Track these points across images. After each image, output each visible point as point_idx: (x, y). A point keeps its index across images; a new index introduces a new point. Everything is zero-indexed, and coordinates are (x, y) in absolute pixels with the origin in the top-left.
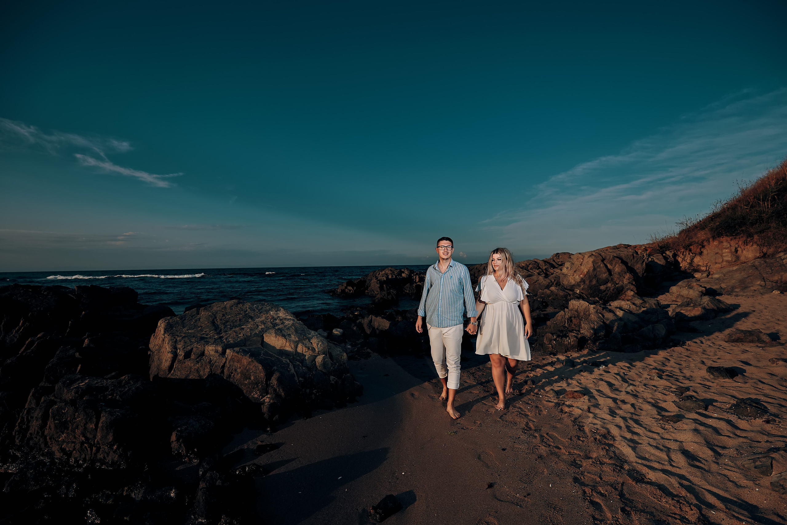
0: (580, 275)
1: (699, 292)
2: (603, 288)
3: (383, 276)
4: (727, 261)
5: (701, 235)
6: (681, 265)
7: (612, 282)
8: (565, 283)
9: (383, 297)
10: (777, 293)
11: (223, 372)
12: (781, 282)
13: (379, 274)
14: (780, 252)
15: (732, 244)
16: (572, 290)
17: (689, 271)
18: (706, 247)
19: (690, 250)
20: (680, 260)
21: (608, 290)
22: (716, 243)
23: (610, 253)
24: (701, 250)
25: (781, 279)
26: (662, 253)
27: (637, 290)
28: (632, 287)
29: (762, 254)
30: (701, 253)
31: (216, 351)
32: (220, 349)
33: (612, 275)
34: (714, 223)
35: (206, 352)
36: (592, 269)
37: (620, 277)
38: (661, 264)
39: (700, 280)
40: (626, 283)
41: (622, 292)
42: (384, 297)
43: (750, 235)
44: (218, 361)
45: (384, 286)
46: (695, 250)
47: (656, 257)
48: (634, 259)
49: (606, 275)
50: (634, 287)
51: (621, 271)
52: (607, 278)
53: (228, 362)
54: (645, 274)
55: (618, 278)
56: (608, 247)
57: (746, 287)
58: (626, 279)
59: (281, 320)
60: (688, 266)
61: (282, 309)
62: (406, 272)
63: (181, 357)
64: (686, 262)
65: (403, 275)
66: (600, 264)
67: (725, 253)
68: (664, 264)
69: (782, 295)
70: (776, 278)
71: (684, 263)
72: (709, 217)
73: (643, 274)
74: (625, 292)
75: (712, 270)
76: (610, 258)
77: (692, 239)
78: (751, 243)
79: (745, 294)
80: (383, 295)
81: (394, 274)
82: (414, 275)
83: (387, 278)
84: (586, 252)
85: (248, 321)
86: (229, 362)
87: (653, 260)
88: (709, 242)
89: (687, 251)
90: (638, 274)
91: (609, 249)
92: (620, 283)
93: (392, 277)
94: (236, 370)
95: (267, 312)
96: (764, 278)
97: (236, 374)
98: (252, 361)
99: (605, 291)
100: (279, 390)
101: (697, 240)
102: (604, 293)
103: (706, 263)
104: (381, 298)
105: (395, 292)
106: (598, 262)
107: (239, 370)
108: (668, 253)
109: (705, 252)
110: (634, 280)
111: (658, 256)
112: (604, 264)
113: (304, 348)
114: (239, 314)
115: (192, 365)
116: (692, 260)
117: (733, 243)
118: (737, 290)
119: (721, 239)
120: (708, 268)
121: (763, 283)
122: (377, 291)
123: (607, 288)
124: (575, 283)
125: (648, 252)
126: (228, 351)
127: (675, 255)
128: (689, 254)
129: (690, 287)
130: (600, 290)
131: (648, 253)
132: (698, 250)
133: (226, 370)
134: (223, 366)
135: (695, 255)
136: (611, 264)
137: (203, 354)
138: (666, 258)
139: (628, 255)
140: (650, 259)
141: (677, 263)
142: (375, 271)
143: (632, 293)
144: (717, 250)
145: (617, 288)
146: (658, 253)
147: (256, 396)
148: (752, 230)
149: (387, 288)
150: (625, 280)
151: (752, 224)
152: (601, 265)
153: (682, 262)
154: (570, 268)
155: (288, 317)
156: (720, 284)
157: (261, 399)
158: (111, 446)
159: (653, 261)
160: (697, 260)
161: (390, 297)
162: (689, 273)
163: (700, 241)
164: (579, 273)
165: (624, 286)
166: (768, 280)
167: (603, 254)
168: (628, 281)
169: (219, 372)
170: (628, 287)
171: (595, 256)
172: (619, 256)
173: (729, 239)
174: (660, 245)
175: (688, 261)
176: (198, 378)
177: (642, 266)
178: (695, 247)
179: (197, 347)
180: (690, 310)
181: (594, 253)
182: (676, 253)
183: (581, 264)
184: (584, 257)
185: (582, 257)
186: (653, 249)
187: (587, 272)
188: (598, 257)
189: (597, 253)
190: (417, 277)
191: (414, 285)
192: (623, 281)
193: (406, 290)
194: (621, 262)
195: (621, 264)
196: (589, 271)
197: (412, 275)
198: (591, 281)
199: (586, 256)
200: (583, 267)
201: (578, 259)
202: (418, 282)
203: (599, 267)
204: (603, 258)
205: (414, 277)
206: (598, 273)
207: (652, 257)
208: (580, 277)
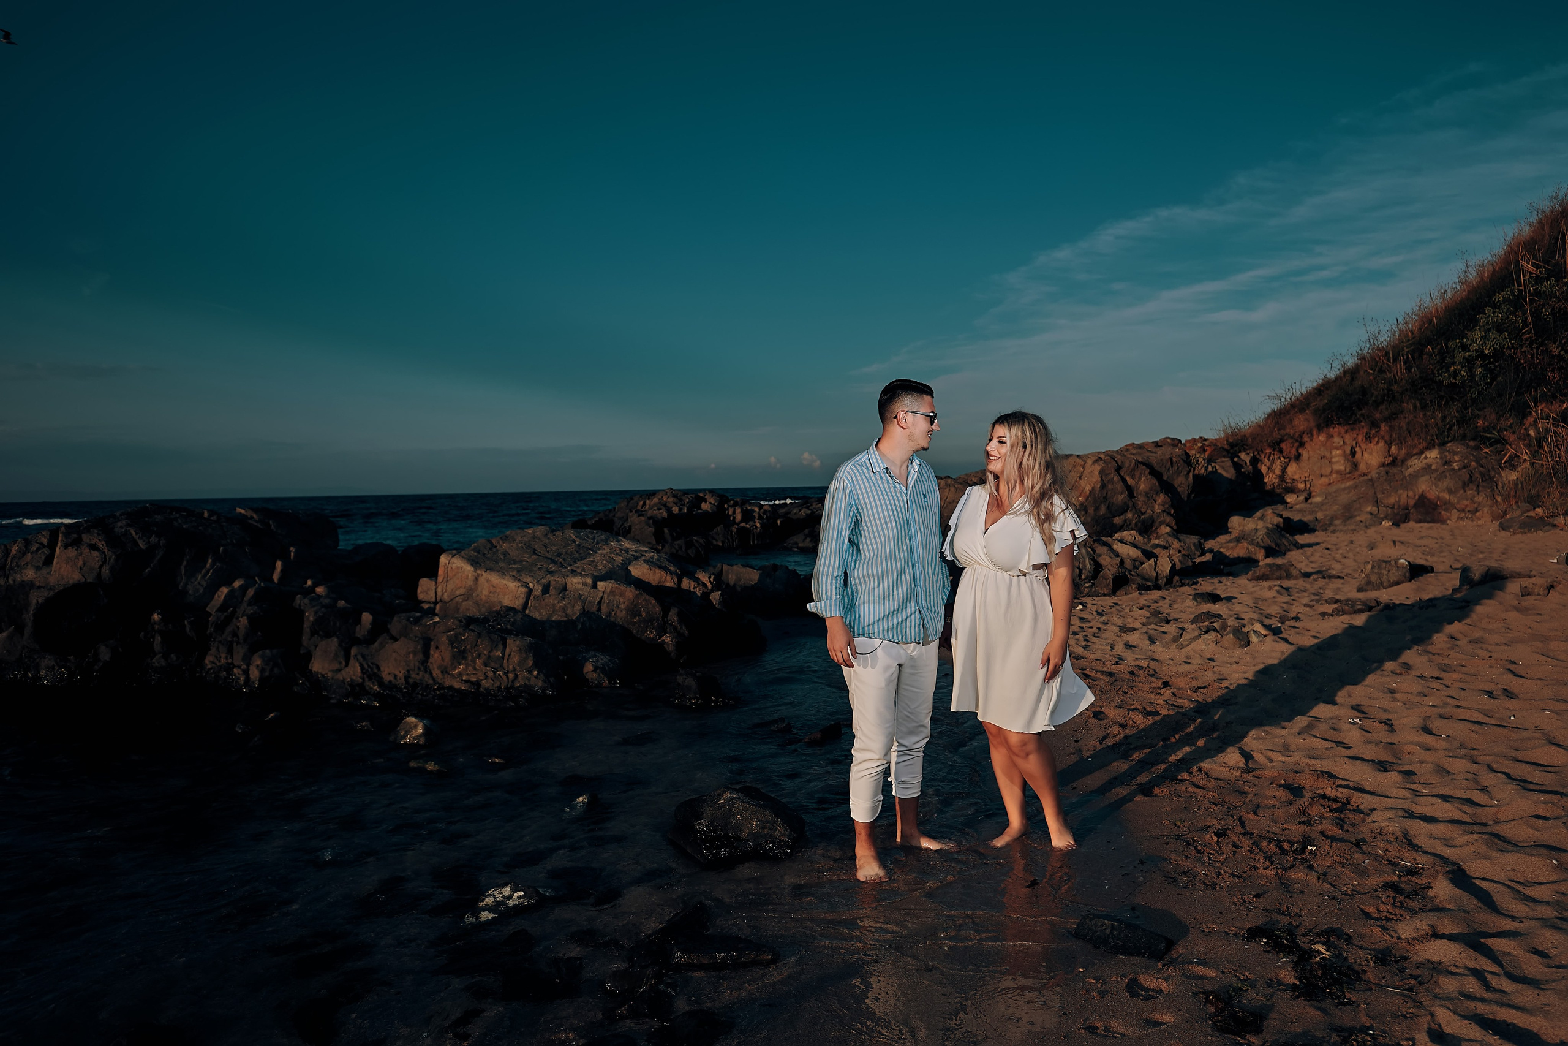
0: (1078, 497)
1: (1273, 525)
2: (1117, 520)
3: (659, 509)
4: (1339, 472)
5: (1301, 422)
6: (1266, 480)
7: (1134, 510)
9: (677, 551)
10: (1387, 524)
11: (599, 609)
12: (1399, 506)
13: (644, 504)
14: (1414, 455)
15: (1346, 441)
17: (1278, 491)
18: (1307, 446)
19: (1281, 451)
20: (1264, 469)
22: (1322, 438)
23: (1132, 457)
24: (1298, 451)
25: (1399, 501)
26: (1233, 455)
27: (1176, 523)
28: (1168, 519)
29: (1389, 460)
30: (1298, 457)
31: (585, 584)
32: (589, 581)
33: (1134, 497)
34: (1321, 400)
35: (569, 586)
36: (1099, 486)
37: (1148, 500)
38: (1227, 478)
39: (1292, 508)
40: (1159, 511)
41: (1151, 528)
42: (680, 552)
43: (1374, 424)
44: (591, 596)
45: (666, 530)
46: (1288, 450)
47: (1222, 464)
48: (1172, 467)
49: (1123, 496)
50: (1172, 518)
51: (1151, 489)
52: (1125, 503)
53: (606, 596)
54: (1193, 495)
55: (1144, 501)
56: (1131, 445)
57: (1351, 517)
58: (1159, 504)
59: (636, 552)
60: (1277, 480)
61: (623, 540)
62: (711, 500)
63: (537, 593)
64: (1274, 473)
65: (705, 506)
66: (1112, 475)
67: (1336, 456)
68: (1233, 478)
69: (1394, 528)
70: (1392, 500)
71: (1271, 475)
72: (1314, 389)
73: (1189, 495)
74: (1156, 528)
75: (1316, 490)
76: (1131, 465)
77: (1284, 429)
78: (1376, 439)
79: (1346, 528)
80: (677, 547)
81: (683, 505)
82: (729, 506)
83: (669, 510)
84: (1089, 454)
85: (589, 553)
86: (608, 596)
87: (1213, 469)
88: (1312, 435)
89: (1276, 453)
90: (1180, 496)
92: (1148, 511)
93: (680, 510)
94: (618, 606)
95: (606, 542)
96: (1377, 501)
97: (618, 611)
98: (641, 594)
100: (681, 628)
101: (1292, 432)
103: (1306, 475)
105: (701, 541)
106: (1109, 473)
107: (622, 606)
108: (1243, 455)
109: (1305, 454)
110: (1172, 506)
111: (1223, 462)
112: (1120, 475)
113: (692, 583)
114: (569, 545)
115: (556, 602)
116: (1284, 470)
117: (1348, 438)
118: (1337, 522)
119: (1331, 430)
120: (1308, 486)
121: (1375, 509)
123: (1125, 521)
125: (1207, 453)
126: (599, 583)
127: (1255, 461)
128: (1279, 458)
129: (1262, 518)
130: (1114, 525)
131: (1207, 456)
132: (1294, 452)
133: (604, 608)
134: (600, 602)
135: (1289, 461)
136: (1133, 477)
137: (565, 589)
138: (1237, 466)
139: (1162, 460)
140: (1210, 469)
141: (1259, 476)
142: (632, 501)
143: (1168, 529)
144: (1323, 452)
145: (1143, 520)
146: (1224, 457)
147: (652, 636)
148: (1378, 415)
149: (671, 533)
150: (1156, 506)
151: (1377, 404)
152: (1116, 479)
153: (1268, 473)
155: (641, 548)
156: (1316, 512)
157: (659, 639)
158: (531, 672)
159: (1215, 472)
160: (1292, 469)
162: (1279, 495)
163: (1297, 435)
164: (1076, 493)
165: (1155, 517)
166: (1382, 503)
167: (1119, 458)
168: (1162, 507)
169: (595, 609)
170: (1162, 518)
171: (1104, 461)
172: (1148, 462)
173: (1343, 430)
174: (1231, 441)
175: (1278, 472)
176: (565, 619)
177: (1187, 479)
178: (1288, 445)
179: (555, 580)
180: (1232, 548)
181: (1103, 456)
182: (1258, 457)
183: (1080, 477)
184: (1085, 462)
185: (1083, 463)
186: (1215, 449)
187: (1090, 492)
188: (1110, 463)
189: (1109, 455)
190: (738, 510)
191: (734, 529)
192: (1153, 507)
193: (717, 541)
194: (1150, 473)
195: (1149, 477)
196: (1093, 488)
197: (726, 506)
198: (1097, 509)
199: (1089, 462)
200: (1082, 483)
201: (1074, 466)
202: (742, 522)
203: (1111, 481)
204: (1117, 464)
205: (731, 511)
206: (1109, 493)
207: (1213, 464)
208: (1079, 500)
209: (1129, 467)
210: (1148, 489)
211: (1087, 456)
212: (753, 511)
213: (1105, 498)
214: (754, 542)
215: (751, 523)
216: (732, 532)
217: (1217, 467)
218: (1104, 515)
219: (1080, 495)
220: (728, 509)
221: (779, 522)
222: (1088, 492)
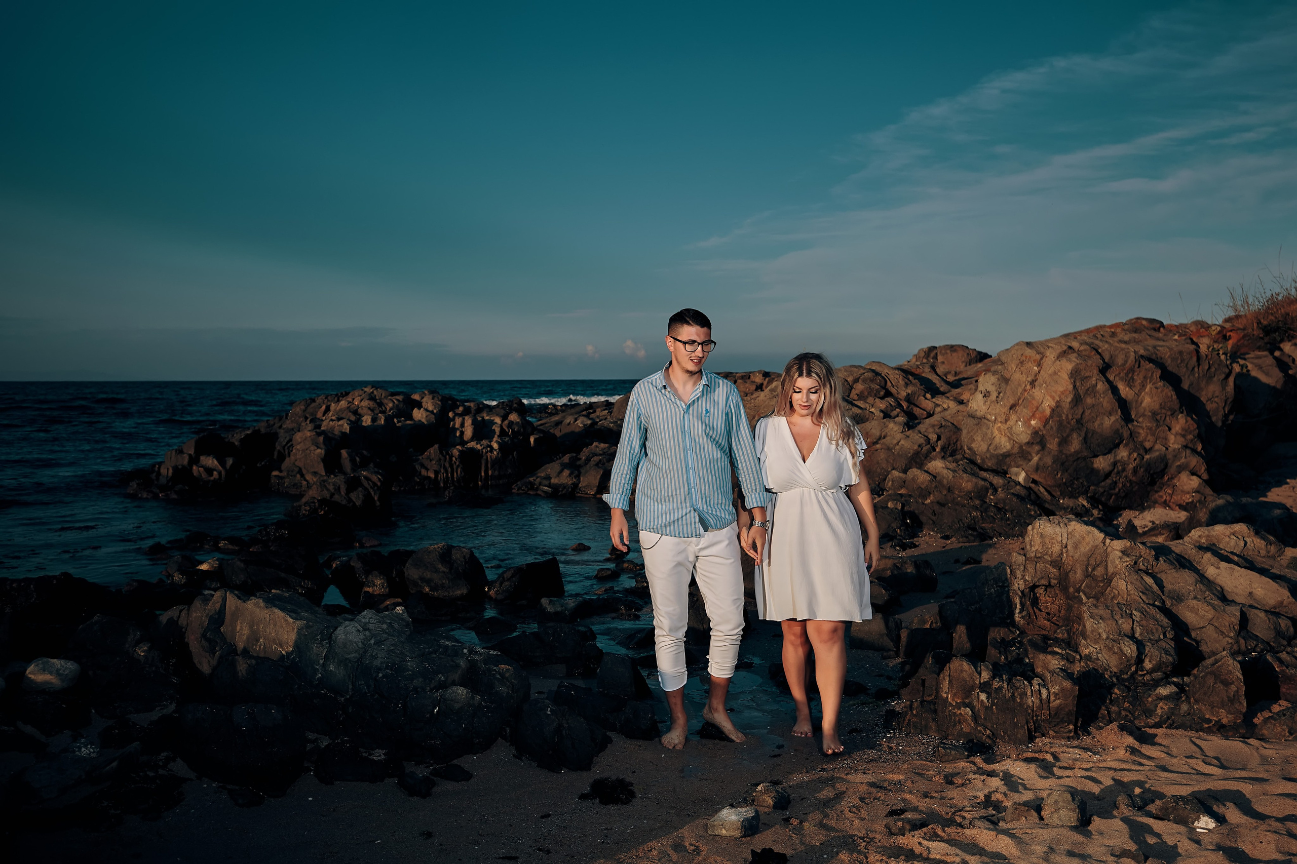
0: (1029, 420)
2: (1101, 463)
3: (339, 419)
7: (1131, 445)
8: (980, 446)
9: (332, 495)
13: (328, 409)
16: (1003, 473)
21: (1118, 473)
23: (1123, 346)
26: (1273, 347)
27: (1208, 470)
28: (1194, 461)
33: (1132, 421)
36: (1069, 399)
37: (1158, 426)
38: (1268, 386)
40: (1176, 446)
41: (1163, 477)
42: (337, 498)
45: (344, 453)
47: (1256, 361)
48: (1199, 365)
49: (1113, 419)
50: (1201, 460)
51: (1162, 407)
52: (1118, 430)
54: (1231, 417)
55: (1150, 429)
56: (1117, 325)
58: (1176, 434)
62: (429, 403)
65: (418, 415)
66: (1094, 380)
68: (1279, 386)
73: (1226, 416)
74: (1172, 478)
76: (1126, 362)
80: (331, 488)
81: (383, 412)
83: (357, 421)
84: (1047, 341)
87: (1245, 370)
90: (1210, 418)
91: (1119, 330)
92: (1157, 446)
93: (374, 420)
99: (1108, 475)
102: (1104, 480)
104: (323, 502)
105: (374, 478)
106: (1087, 374)
108: (1287, 347)
110: (1199, 437)
111: (1259, 357)
112: (1108, 381)
122: (315, 473)
123: (1115, 464)
124: (1013, 448)
125: (1230, 343)
130: (1094, 472)
131: (1229, 347)
136: (1130, 383)
138: (1283, 365)
139: (1181, 353)
142: (313, 401)
143: (1195, 482)
145: (1149, 463)
146: (1259, 348)
149: (352, 460)
150: (1172, 438)
152: (1100, 386)
154: (994, 395)
159: (1247, 376)
161: (357, 497)
164: (1026, 412)
165: (1170, 456)
167: (1104, 347)
168: (1181, 440)
170: (1183, 460)
171: (1079, 354)
172: (1154, 357)
174: (1265, 323)
177: (1224, 389)
181: (1075, 345)
183: (1033, 383)
184: (1043, 356)
185: (1038, 357)
186: (1244, 336)
187: (1053, 410)
188: (1089, 357)
189: (1086, 344)
190: (468, 421)
191: (455, 452)
192: (1166, 439)
193: (427, 470)
194: (1162, 377)
195: (1160, 384)
196: (1058, 405)
197: (451, 414)
198: (1064, 441)
199: (1051, 355)
200: (1037, 393)
201: (1022, 363)
202: (472, 440)
203: (1092, 391)
204: (1103, 360)
205: (458, 421)
206: (1087, 412)
207: (1242, 362)
208: (1030, 425)
209: (1124, 365)
210: (1157, 407)
211: (1045, 344)
212: (492, 423)
213: (1079, 422)
214: (486, 472)
215: (485, 442)
216: (451, 456)
217: (1250, 367)
218: (1076, 452)
219: (1033, 416)
220: (453, 419)
221: (532, 440)
222: (1048, 412)
